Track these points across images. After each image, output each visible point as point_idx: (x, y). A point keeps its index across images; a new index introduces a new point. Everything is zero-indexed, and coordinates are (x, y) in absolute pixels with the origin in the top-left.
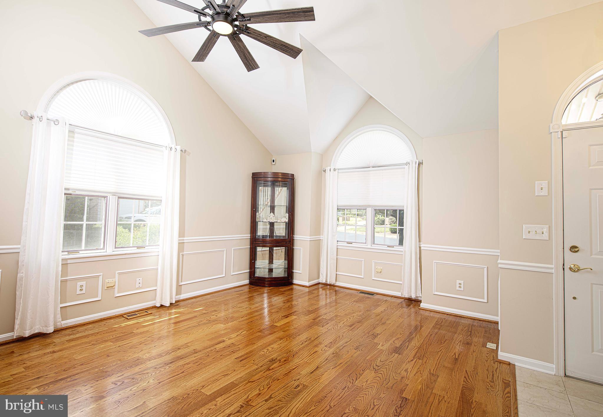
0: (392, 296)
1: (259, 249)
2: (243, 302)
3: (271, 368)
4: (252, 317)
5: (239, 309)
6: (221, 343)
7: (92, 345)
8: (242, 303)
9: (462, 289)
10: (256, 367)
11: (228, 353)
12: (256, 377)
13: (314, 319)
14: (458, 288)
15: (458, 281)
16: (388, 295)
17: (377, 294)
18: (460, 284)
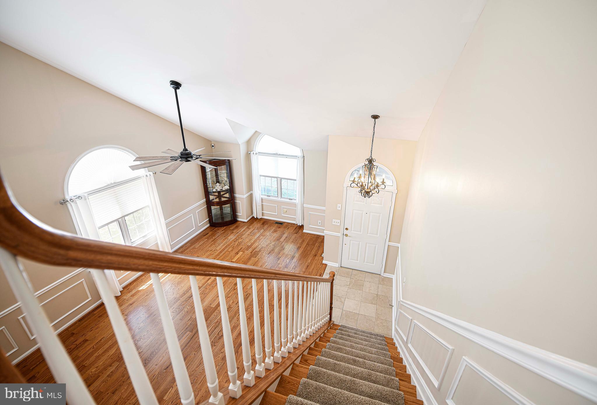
0: (292, 224)
1: (213, 207)
2: (211, 245)
3: (235, 288)
4: (220, 257)
5: (210, 252)
6: (210, 280)
7: (146, 296)
8: (211, 247)
9: (320, 224)
10: (229, 289)
11: (215, 285)
12: (230, 295)
13: (251, 253)
14: (319, 224)
15: (319, 221)
16: (290, 223)
17: (285, 223)
18: (320, 222)
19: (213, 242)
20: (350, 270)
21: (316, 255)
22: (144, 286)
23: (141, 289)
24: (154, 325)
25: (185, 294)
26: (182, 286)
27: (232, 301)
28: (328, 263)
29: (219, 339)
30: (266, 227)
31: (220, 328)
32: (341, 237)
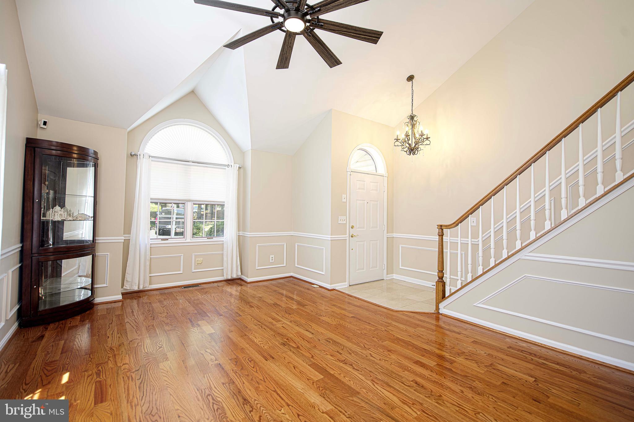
0: (213, 282)
9: (273, 261)
15: (271, 256)
17: (200, 284)
28: (337, 286)
32: (348, 239)
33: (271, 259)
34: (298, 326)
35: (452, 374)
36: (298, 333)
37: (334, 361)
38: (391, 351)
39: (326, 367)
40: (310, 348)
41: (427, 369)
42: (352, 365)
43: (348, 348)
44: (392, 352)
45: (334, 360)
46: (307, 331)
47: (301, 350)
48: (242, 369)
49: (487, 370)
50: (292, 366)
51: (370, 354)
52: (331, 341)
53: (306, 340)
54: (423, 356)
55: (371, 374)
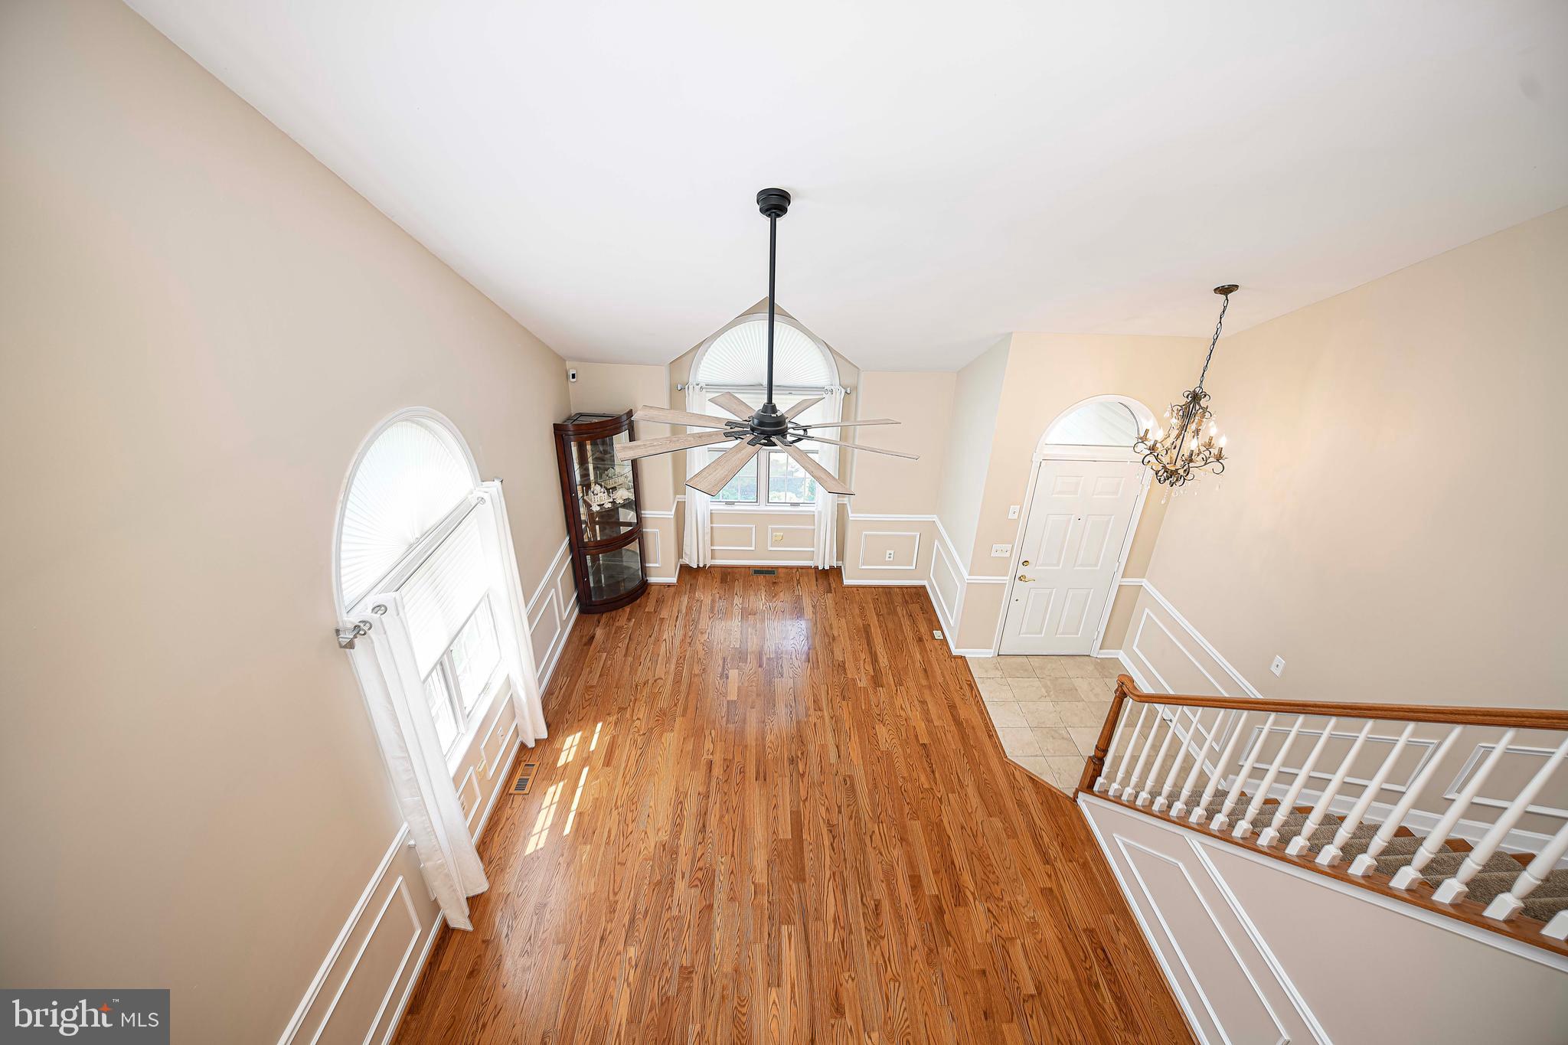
2: (633, 667)
5: (648, 688)
8: (636, 672)
14: (888, 559)
15: (888, 552)
16: (791, 568)
17: (778, 568)
18: (890, 554)
19: (630, 659)
20: (1020, 659)
21: (919, 638)
22: (533, 841)
23: (530, 849)
24: (671, 939)
25: (680, 825)
26: (652, 804)
27: (823, 810)
28: (967, 653)
29: (877, 919)
30: (738, 587)
31: (856, 888)
32: (1009, 585)
33: (888, 556)
34: (834, 731)
35: (936, 920)
36: (823, 747)
37: (821, 821)
38: (905, 840)
39: (806, 827)
40: (814, 783)
41: (913, 895)
42: (834, 838)
43: (858, 807)
44: (904, 843)
45: (822, 818)
46: (837, 747)
47: (802, 781)
48: (726, 781)
49: (991, 945)
50: (774, 802)
51: (874, 832)
52: (848, 783)
53: (821, 766)
54: (936, 872)
55: (842, 864)
